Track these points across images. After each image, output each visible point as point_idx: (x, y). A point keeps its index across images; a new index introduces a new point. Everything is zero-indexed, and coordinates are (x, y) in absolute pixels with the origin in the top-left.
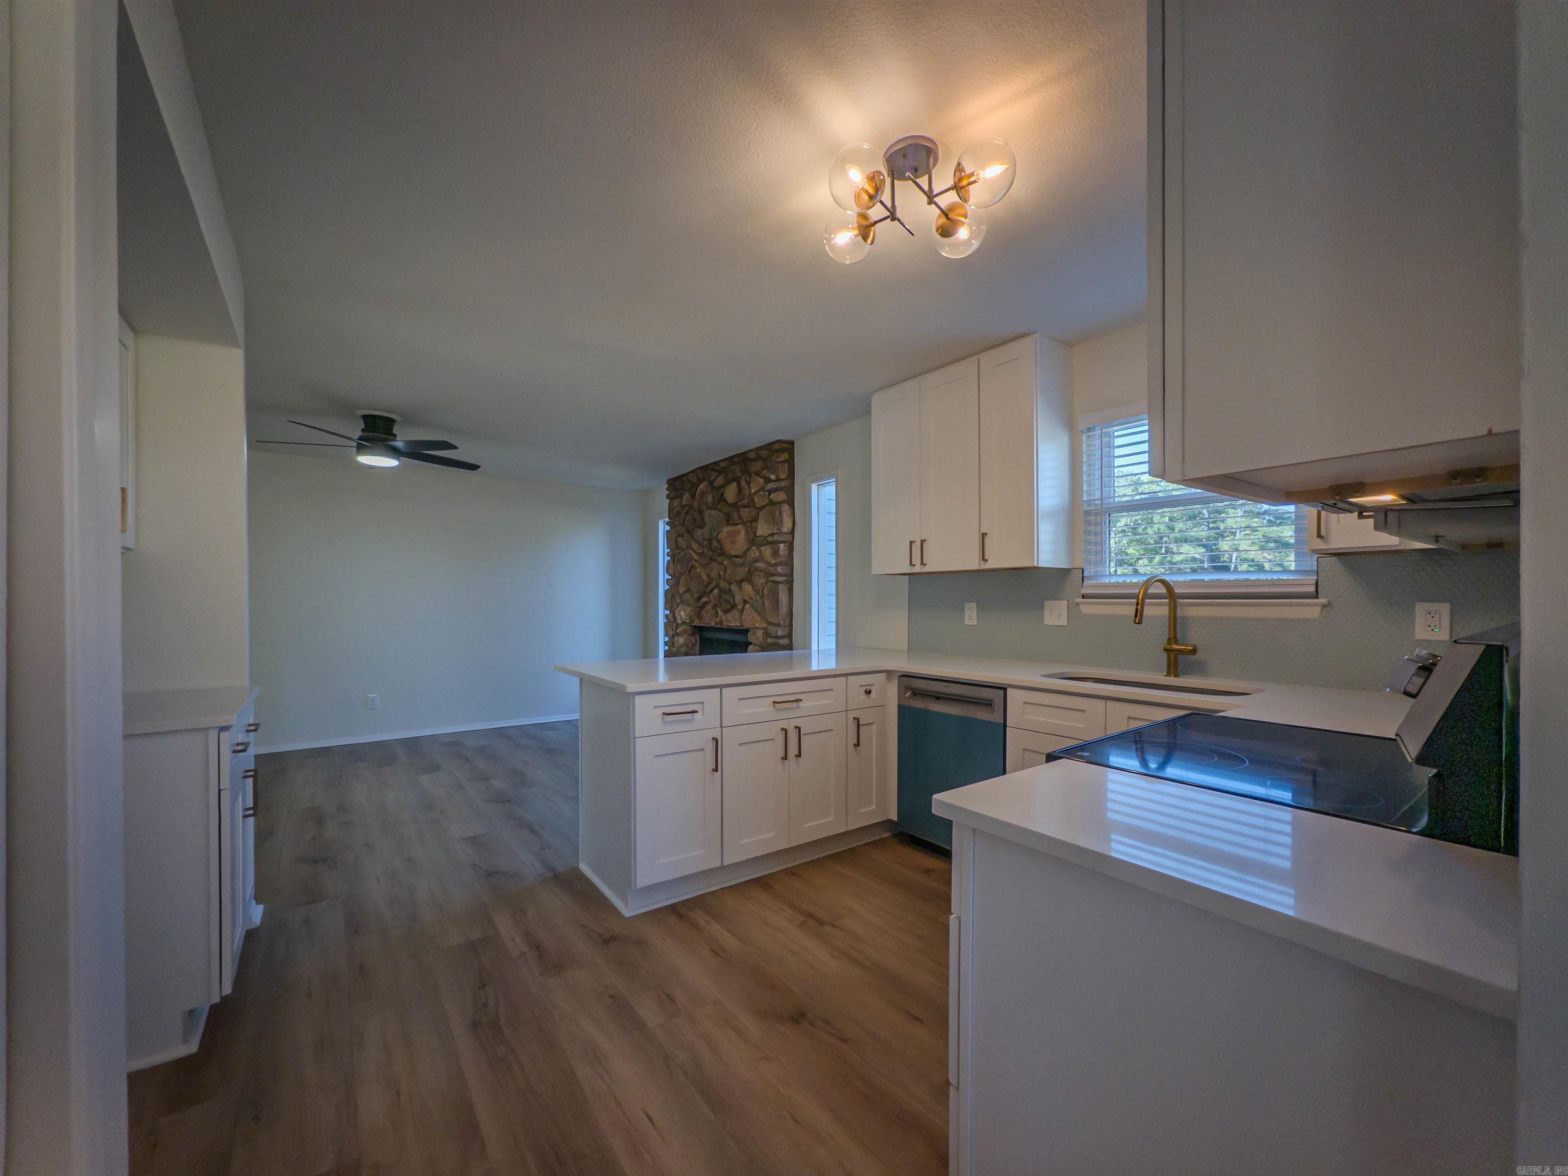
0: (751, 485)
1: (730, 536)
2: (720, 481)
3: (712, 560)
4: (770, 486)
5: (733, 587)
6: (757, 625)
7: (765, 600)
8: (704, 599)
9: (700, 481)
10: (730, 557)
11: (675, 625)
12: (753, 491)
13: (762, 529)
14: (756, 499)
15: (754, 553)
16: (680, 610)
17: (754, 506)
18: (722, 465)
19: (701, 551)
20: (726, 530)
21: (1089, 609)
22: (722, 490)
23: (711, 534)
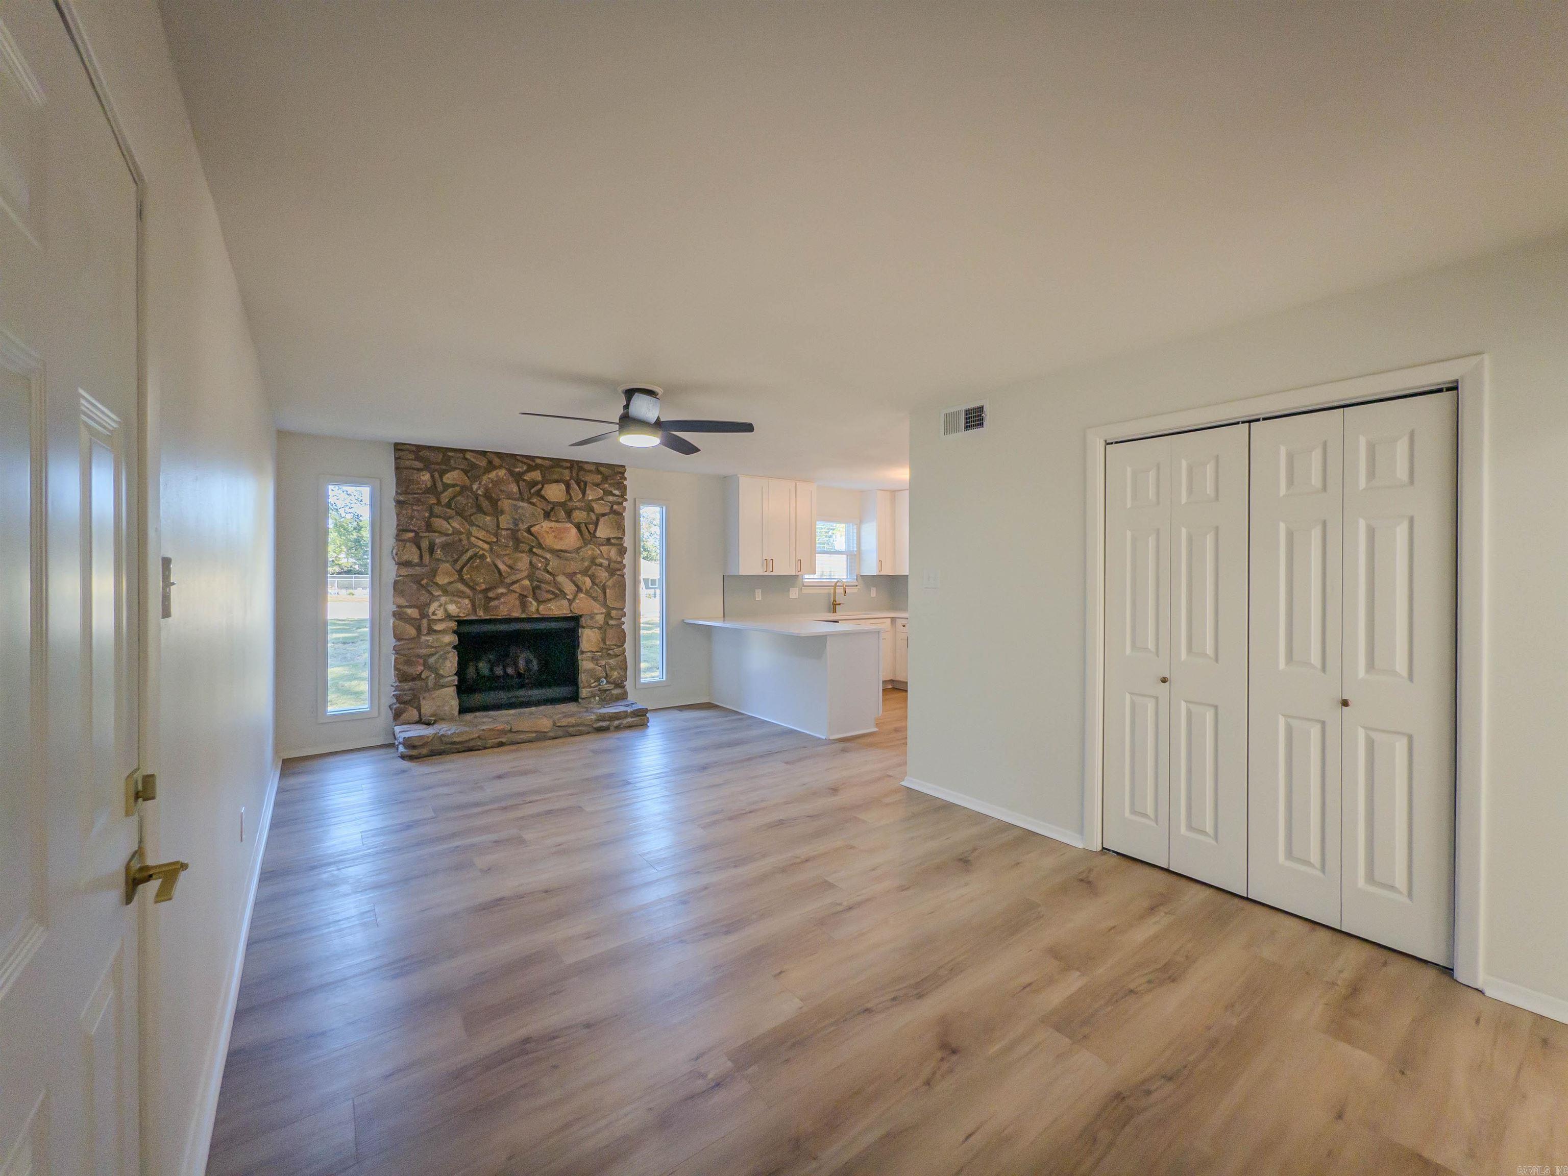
0: (588, 492)
1: (553, 531)
2: (536, 475)
3: (516, 548)
4: (611, 498)
5: (561, 579)
6: (596, 611)
7: (608, 591)
8: (501, 590)
9: (491, 467)
10: (553, 551)
11: (425, 621)
12: (590, 499)
13: (603, 532)
14: (595, 506)
15: (589, 551)
16: (446, 603)
17: (592, 510)
18: (538, 461)
19: (495, 540)
20: (546, 525)
21: (805, 591)
22: (540, 486)
23: (517, 525)
